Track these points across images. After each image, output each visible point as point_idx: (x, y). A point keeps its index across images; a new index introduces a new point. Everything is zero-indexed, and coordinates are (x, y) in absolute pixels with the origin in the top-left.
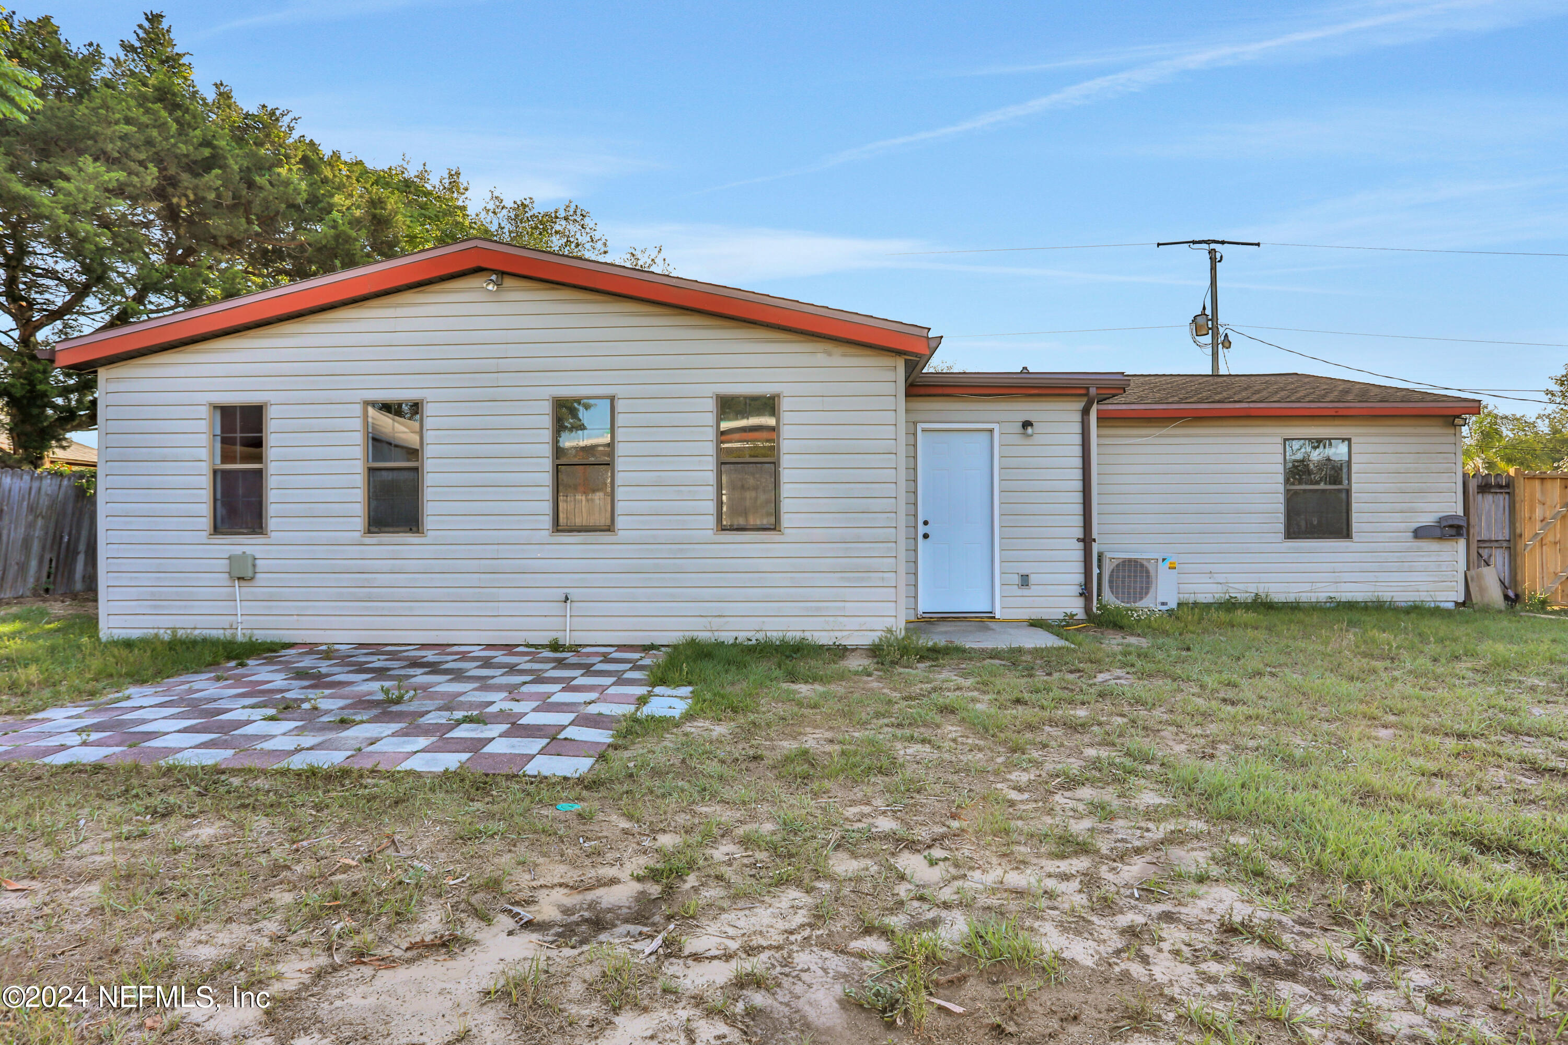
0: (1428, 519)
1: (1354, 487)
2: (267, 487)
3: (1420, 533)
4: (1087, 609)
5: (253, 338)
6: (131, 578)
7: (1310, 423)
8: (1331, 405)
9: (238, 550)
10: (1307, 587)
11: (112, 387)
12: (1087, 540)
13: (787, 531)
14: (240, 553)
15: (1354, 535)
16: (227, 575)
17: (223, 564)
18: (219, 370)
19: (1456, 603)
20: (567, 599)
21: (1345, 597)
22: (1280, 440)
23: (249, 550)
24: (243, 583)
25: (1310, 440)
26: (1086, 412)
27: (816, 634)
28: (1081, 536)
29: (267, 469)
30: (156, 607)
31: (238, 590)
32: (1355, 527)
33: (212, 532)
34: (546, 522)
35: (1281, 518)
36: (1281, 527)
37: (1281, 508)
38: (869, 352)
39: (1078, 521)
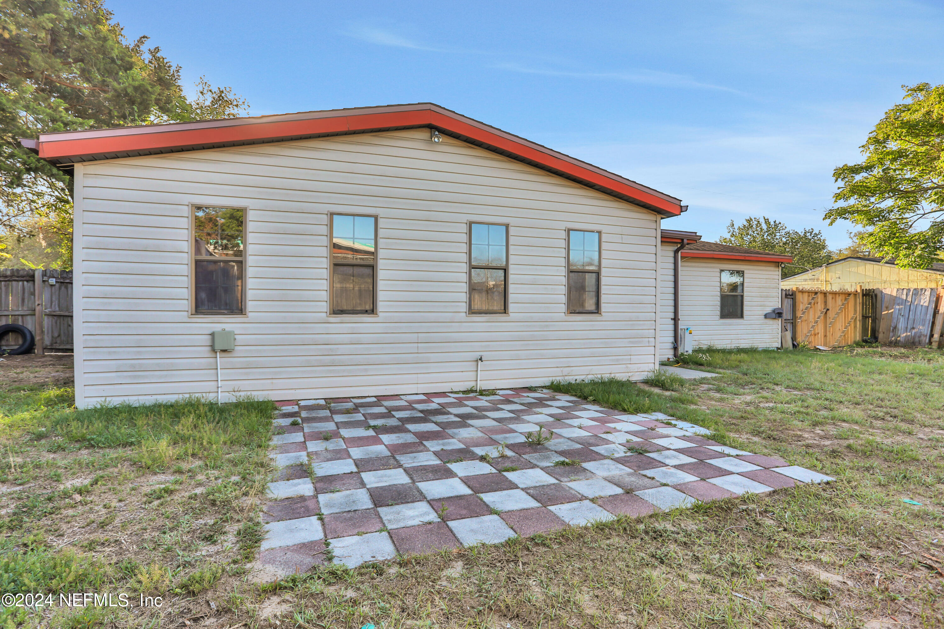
0: (769, 310)
1: (745, 294)
2: (246, 276)
3: (766, 316)
4: (675, 355)
5: (234, 153)
6: (109, 353)
7: (728, 262)
8: (743, 254)
9: (217, 328)
10: (729, 342)
11: (90, 182)
12: (676, 319)
13: (603, 314)
14: (219, 330)
15: (745, 316)
16: (209, 349)
17: (206, 340)
18: (201, 177)
19: (777, 348)
20: (481, 359)
21: (742, 346)
22: (718, 270)
23: (228, 327)
24: (224, 354)
25: (729, 271)
26: (676, 252)
27: (617, 375)
28: (673, 317)
29: (246, 261)
30: (135, 377)
31: (221, 360)
32: (745, 313)
33: (194, 312)
34: (464, 307)
35: (719, 308)
36: (719, 313)
37: (719, 303)
38: (645, 210)
39: (672, 309)
